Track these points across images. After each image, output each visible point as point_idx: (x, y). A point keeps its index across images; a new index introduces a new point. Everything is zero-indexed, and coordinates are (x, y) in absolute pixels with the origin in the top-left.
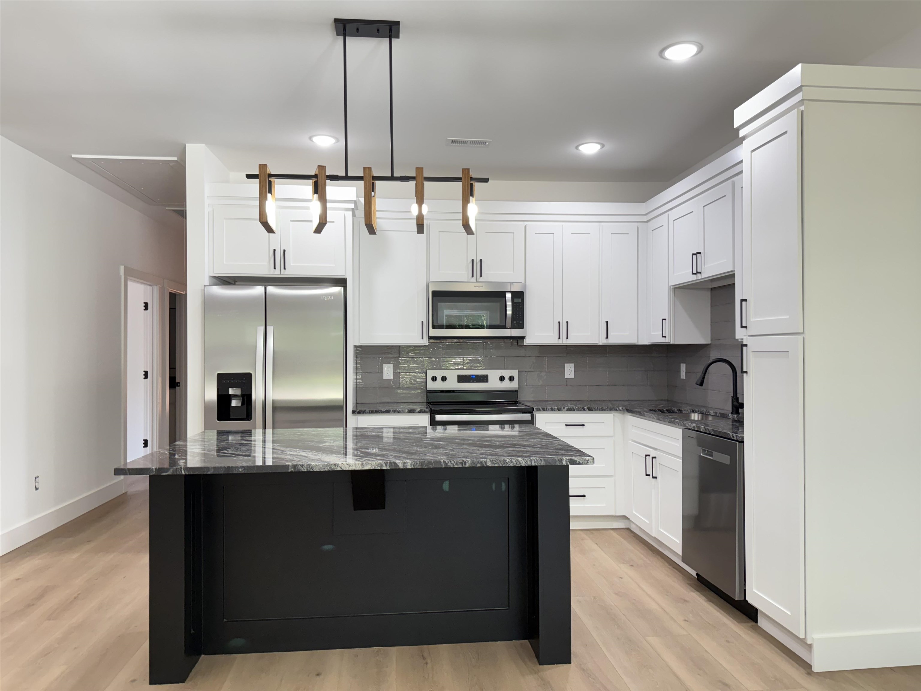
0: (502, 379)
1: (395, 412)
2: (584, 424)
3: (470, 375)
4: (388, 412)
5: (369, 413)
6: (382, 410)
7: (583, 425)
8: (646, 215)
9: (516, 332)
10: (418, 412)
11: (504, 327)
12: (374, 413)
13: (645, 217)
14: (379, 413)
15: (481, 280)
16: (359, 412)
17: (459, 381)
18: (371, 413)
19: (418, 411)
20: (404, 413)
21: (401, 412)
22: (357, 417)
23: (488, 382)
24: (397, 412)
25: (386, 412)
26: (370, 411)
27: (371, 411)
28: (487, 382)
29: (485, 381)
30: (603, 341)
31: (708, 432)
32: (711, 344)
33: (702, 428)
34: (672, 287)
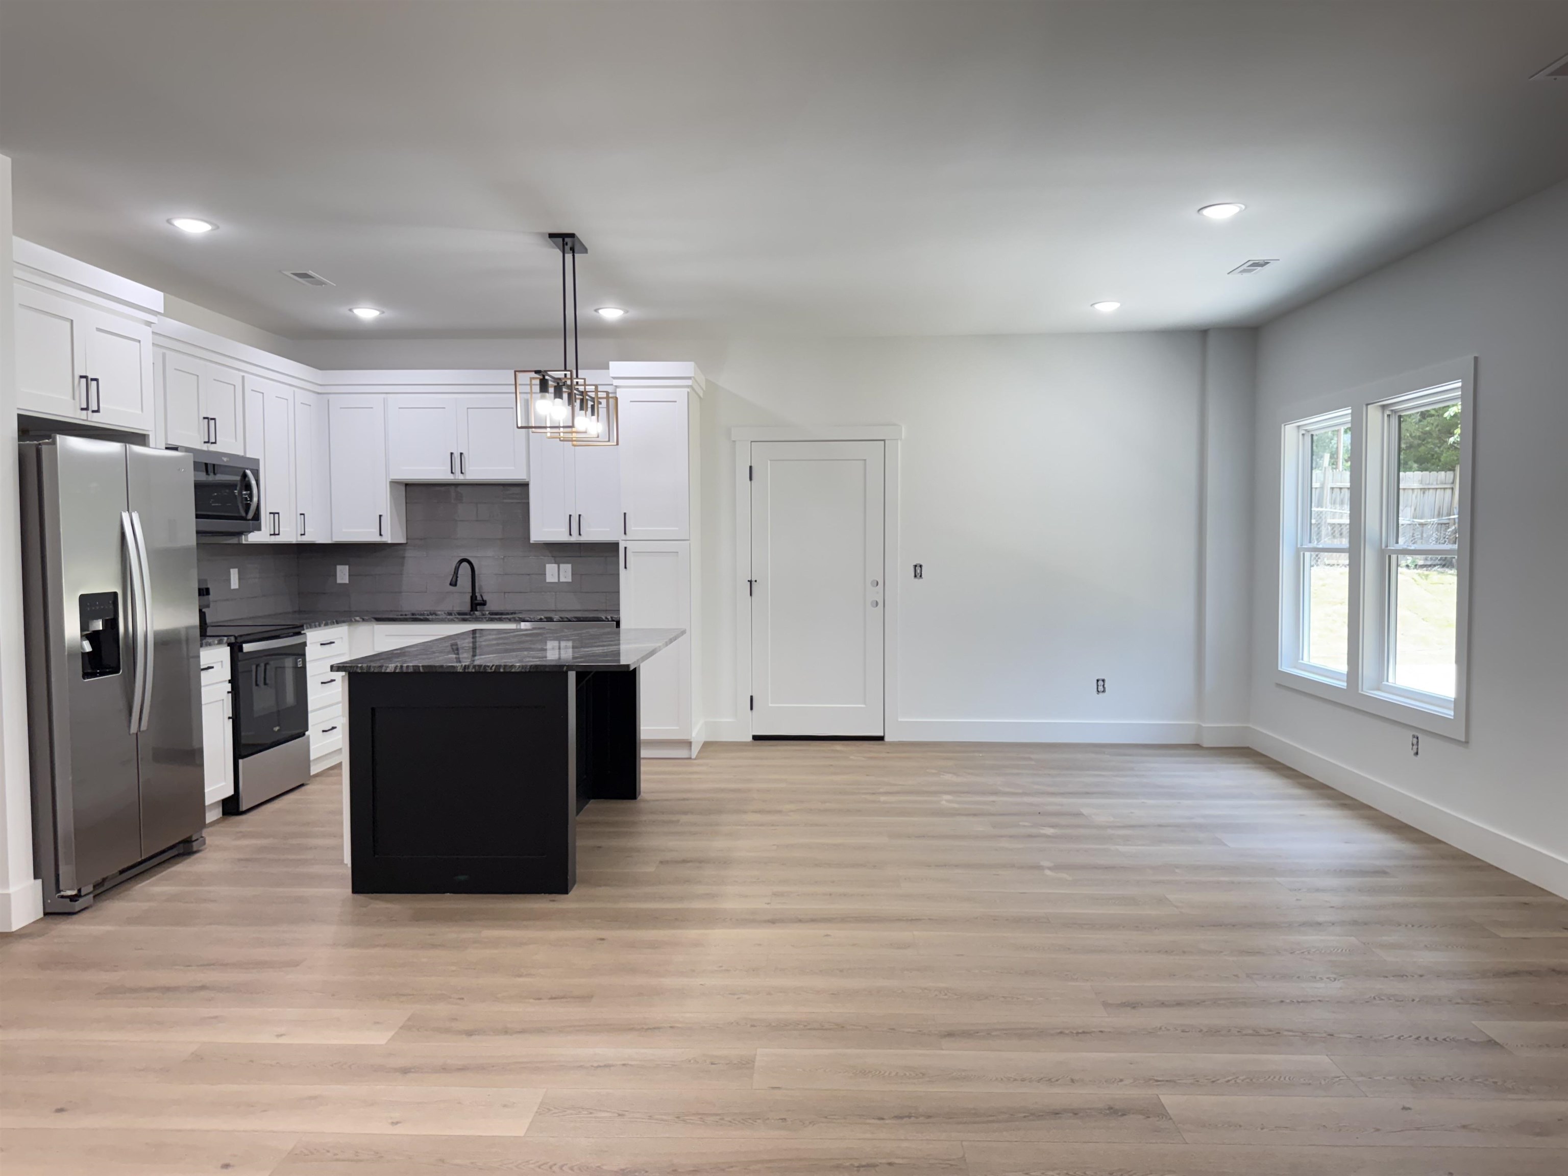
7: (332, 643)
8: (324, 385)
11: (245, 519)
13: (321, 387)
30: (297, 538)
31: (566, 620)
32: (407, 543)
33: (556, 617)
34: (390, 480)
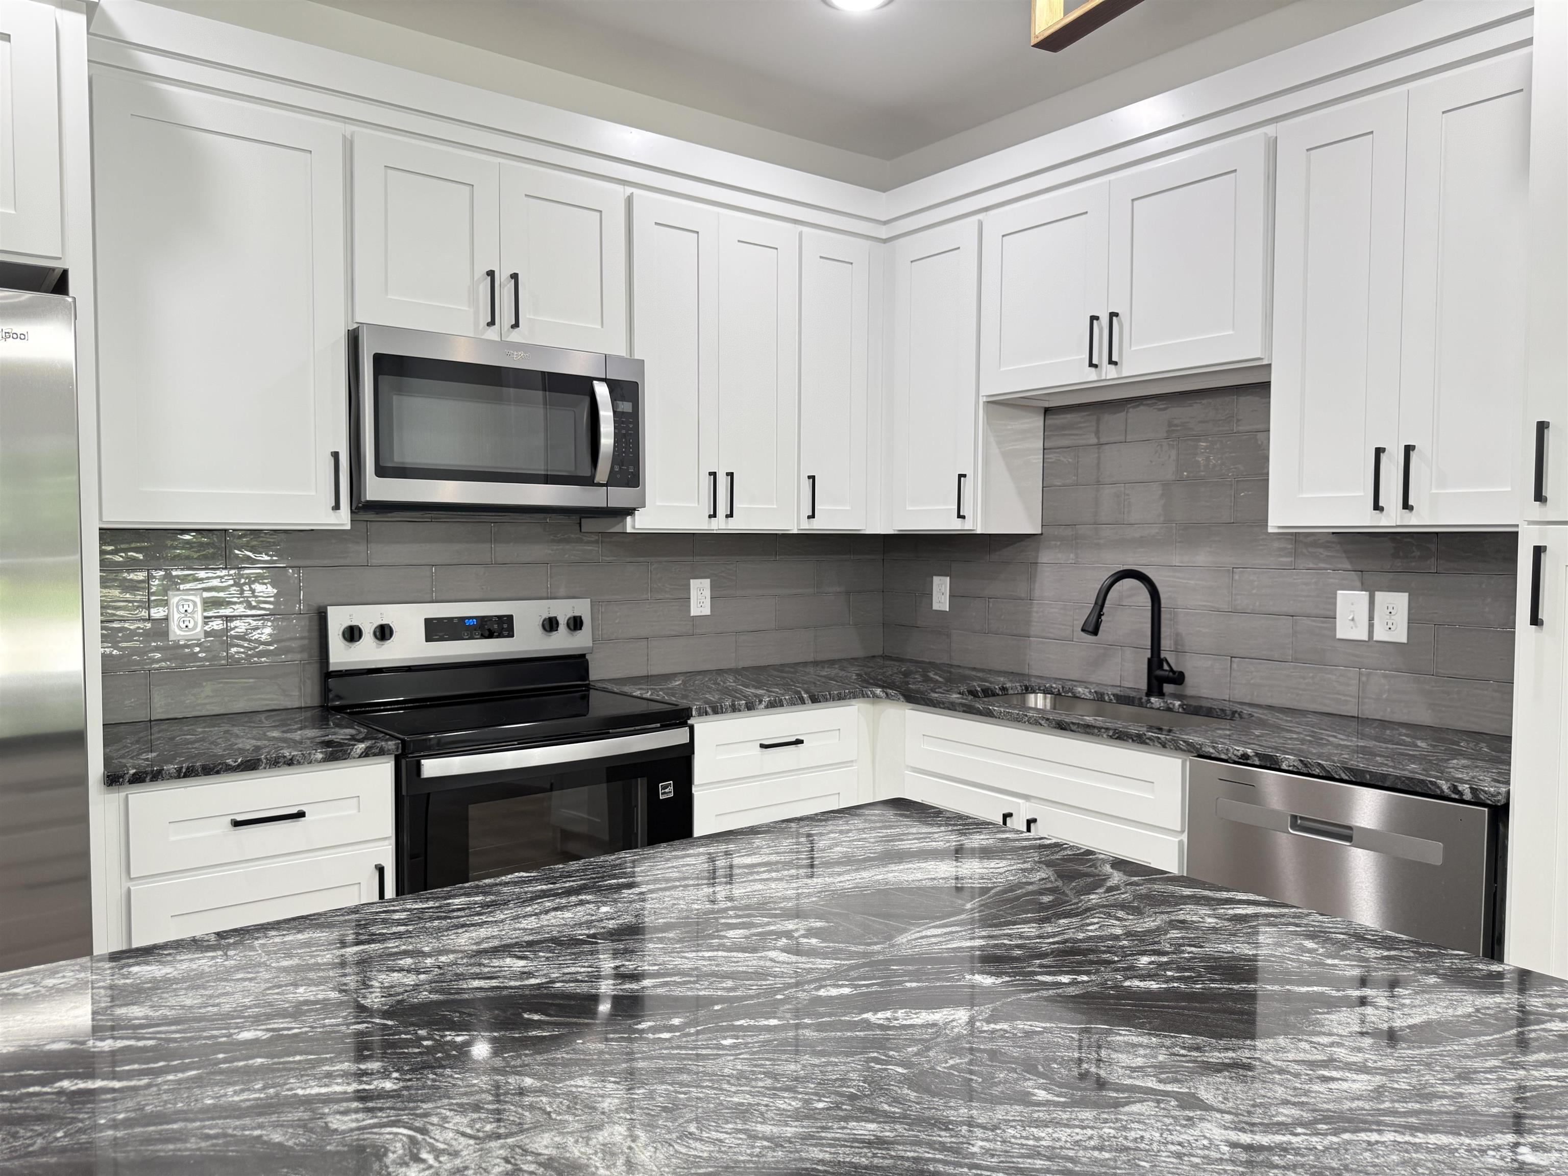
0: (551, 625)
1: (278, 763)
2: (801, 738)
3: (462, 619)
4: (250, 765)
5: (179, 777)
6: (230, 761)
7: (799, 742)
8: (885, 223)
9: (618, 497)
10: (360, 757)
11: (588, 481)
12: (197, 775)
13: (884, 228)
14: (218, 772)
15: (515, 336)
16: (138, 779)
17: (429, 638)
18: (185, 776)
19: (359, 751)
20: (310, 763)
21: (299, 763)
22: (123, 794)
23: (513, 636)
24: (284, 763)
25: (243, 767)
26: (179, 770)
27: (184, 770)
28: (511, 635)
29: (506, 633)
30: (798, 523)
31: (1317, 771)
32: (1042, 534)
33: (1289, 760)
34: (985, 399)
